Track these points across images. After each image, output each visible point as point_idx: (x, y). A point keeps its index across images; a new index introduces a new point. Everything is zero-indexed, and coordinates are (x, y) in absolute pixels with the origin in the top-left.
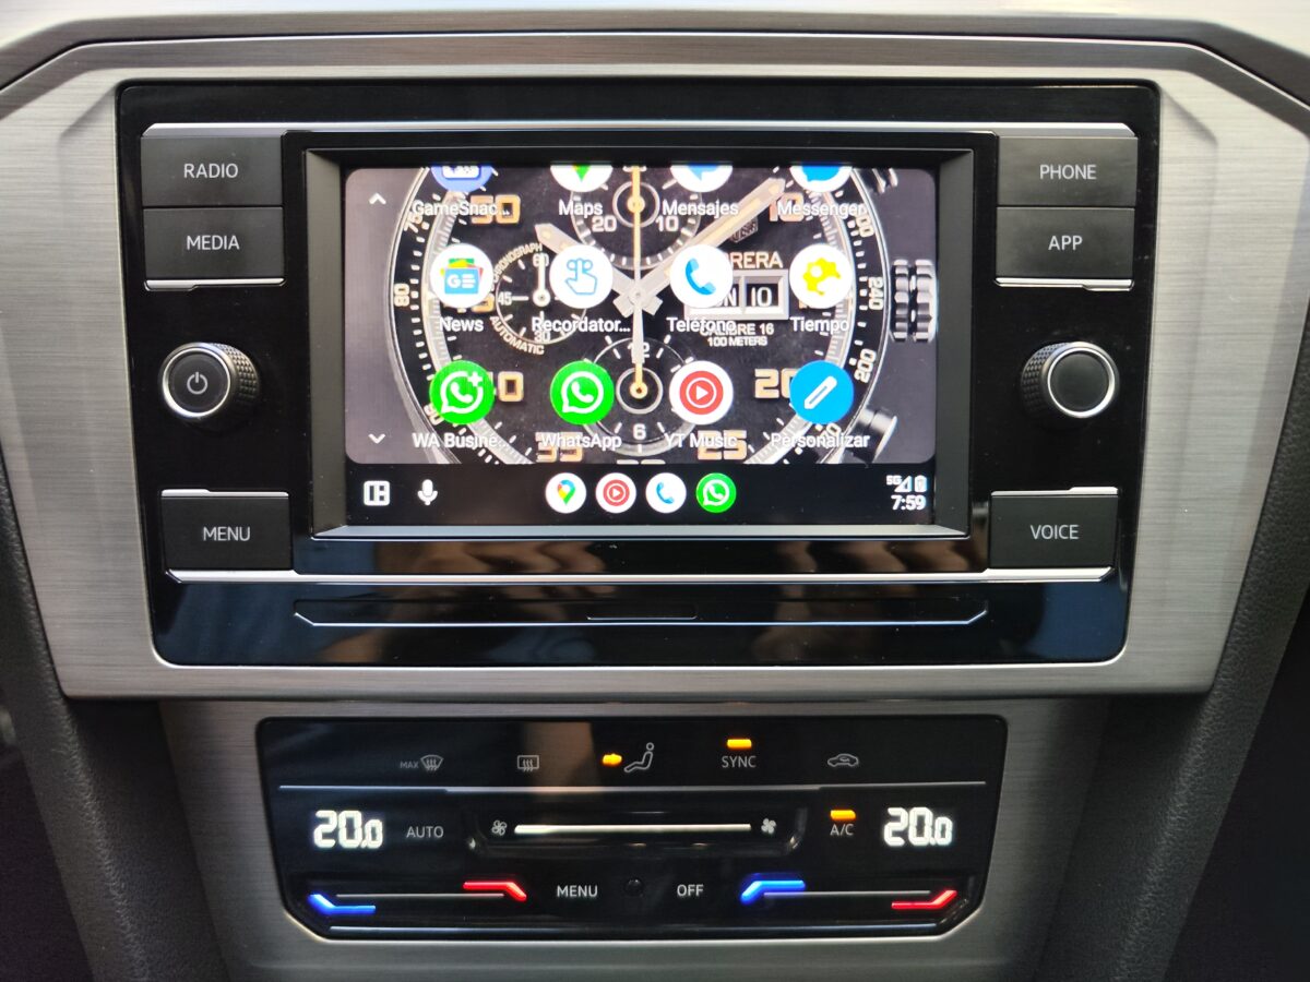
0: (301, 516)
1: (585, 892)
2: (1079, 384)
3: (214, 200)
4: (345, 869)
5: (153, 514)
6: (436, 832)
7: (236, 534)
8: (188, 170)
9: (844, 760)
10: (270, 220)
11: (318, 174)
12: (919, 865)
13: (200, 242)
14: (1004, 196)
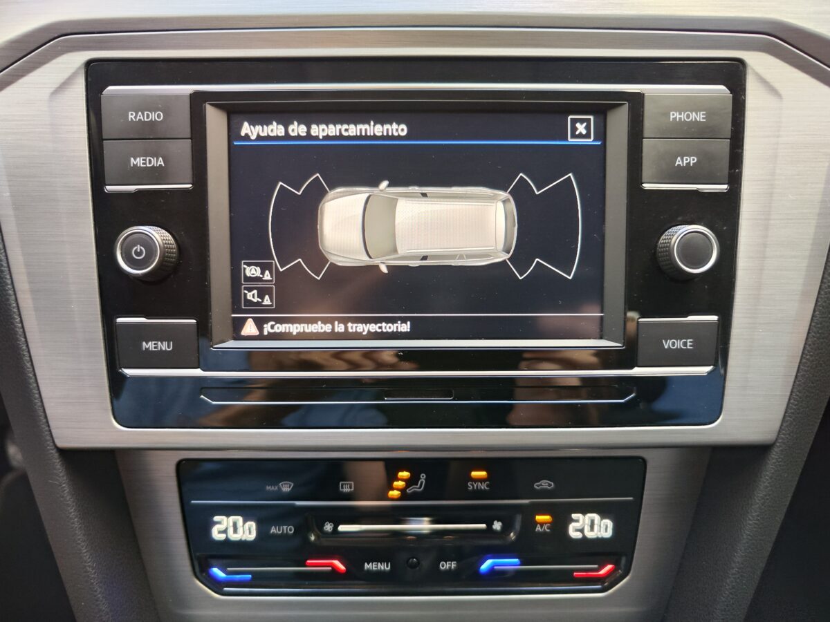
0: (204, 335)
1: (382, 567)
2: (694, 252)
3: (148, 135)
5: (111, 333)
6: (289, 530)
7: (164, 346)
8: (131, 116)
9: (545, 484)
10: (182, 149)
11: (215, 120)
12: (592, 550)
13: (139, 162)
14: (647, 133)
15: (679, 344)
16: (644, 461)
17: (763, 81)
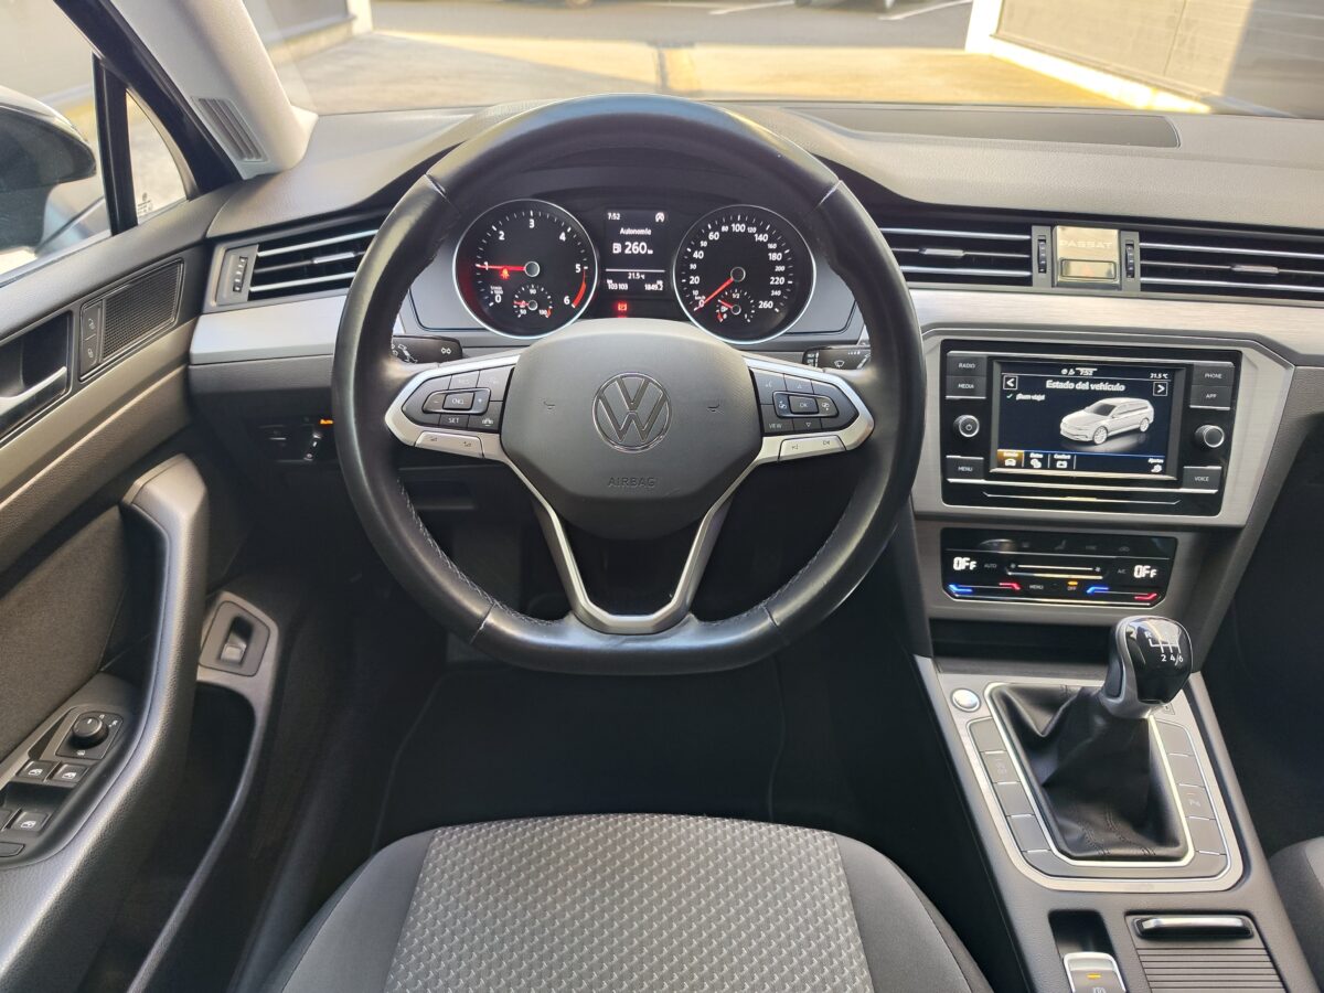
0: (987, 464)
1: (1039, 587)
2: (1213, 437)
3: (968, 375)
4: (964, 577)
5: (944, 462)
6: (994, 566)
7: (968, 469)
8: (960, 365)
9: (1124, 549)
10: (983, 380)
11: (997, 368)
12: (1146, 585)
13: (962, 386)
14: (1194, 382)
15: (1202, 479)
16: (1176, 540)
17: (1249, 361)
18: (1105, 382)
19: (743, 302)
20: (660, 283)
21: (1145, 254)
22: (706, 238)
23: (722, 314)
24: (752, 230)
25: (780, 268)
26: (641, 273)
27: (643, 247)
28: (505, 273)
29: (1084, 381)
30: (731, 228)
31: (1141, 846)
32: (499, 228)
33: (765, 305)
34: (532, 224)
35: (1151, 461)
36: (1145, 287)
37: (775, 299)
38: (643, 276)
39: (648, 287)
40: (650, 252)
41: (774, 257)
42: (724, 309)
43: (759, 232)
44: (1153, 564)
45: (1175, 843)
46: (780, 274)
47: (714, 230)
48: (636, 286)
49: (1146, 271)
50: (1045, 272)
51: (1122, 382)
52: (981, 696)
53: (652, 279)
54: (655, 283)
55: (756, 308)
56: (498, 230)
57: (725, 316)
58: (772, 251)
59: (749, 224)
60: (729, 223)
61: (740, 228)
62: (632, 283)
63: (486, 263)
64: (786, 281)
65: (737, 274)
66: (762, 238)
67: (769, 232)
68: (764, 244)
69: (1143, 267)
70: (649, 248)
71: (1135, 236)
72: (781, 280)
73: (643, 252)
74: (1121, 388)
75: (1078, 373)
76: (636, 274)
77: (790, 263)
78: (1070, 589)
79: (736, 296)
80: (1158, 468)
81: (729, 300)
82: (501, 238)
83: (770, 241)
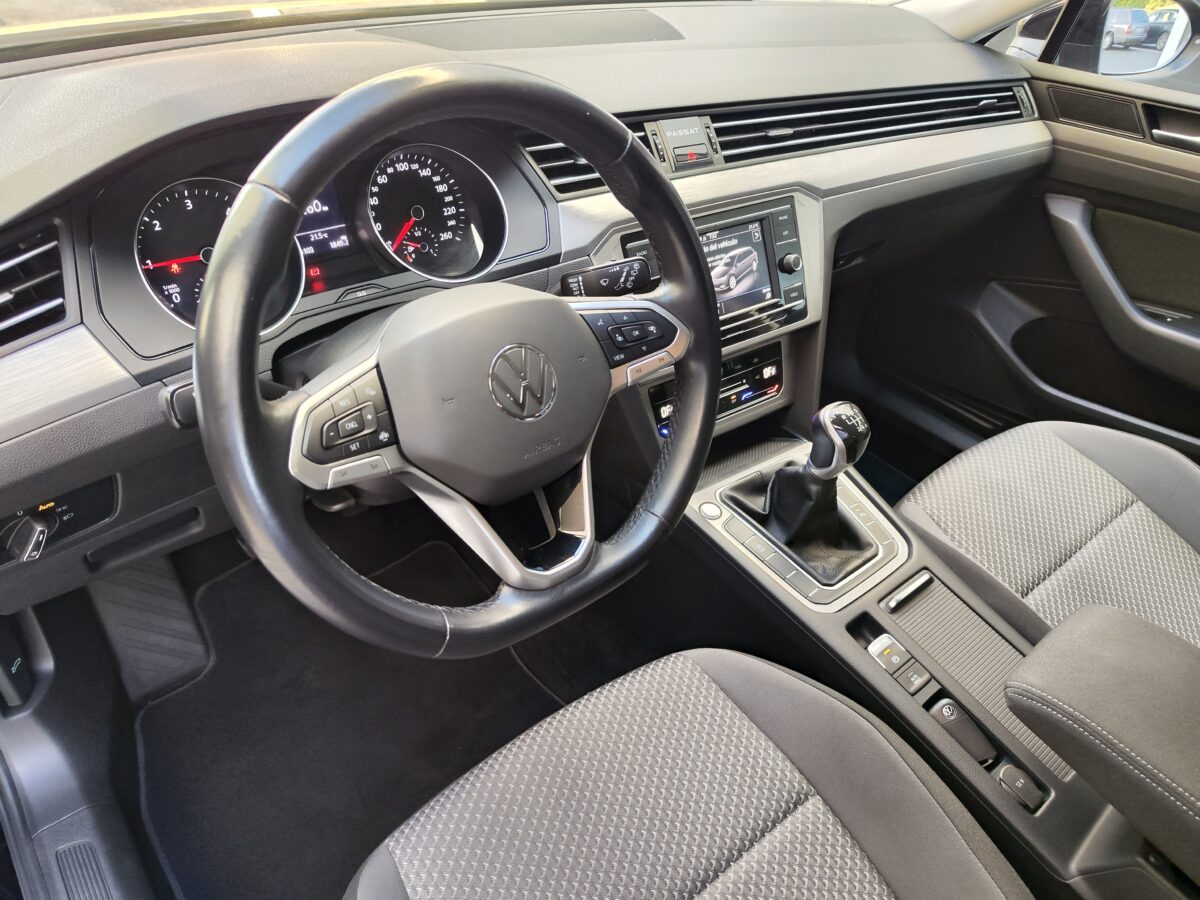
15: (794, 294)
16: (780, 343)
17: (798, 202)
18: (725, 239)
19: (425, 238)
20: (344, 237)
21: (720, 132)
22: (375, 183)
23: (410, 254)
24: (415, 166)
25: (449, 199)
26: (323, 233)
27: (317, 207)
28: (175, 267)
29: (713, 243)
30: (395, 169)
31: (857, 557)
32: (152, 218)
33: (446, 236)
34: (189, 204)
35: (764, 291)
36: (728, 159)
37: (451, 229)
38: (326, 235)
39: (334, 245)
40: (326, 209)
41: (441, 188)
42: (411, 249)
43: (421, 168)
44: (771, 364)
45: (870, 545)
46: (450, 204)
47: (381, 174)
48: (321, 245)
49: (725, 146)
50: (664, 161)
51: (735, 237)
52: (715, 502)
53: (334, 235)
54: (339, 239)
55: (439, 242)
56: (151, 220)
57: (413, 256)
58: (438, 183)
59: (411, 162)
60: (392, 164)
61: (404, 167)
62: (318, 244)
63: (149, 262)
64: (457, 210)
65: (418, 213)
66: (426, 172)
67: (431, 166)
68: (428, 179)
69: (721, 143)
70: (323, 204)
71: (707, 119)
72: (452, 210)
73: (319, 211)
74: (734, 242)
75: (708, 238)
76: (317, 235)
77: (457, 192)
78: (733, 402)
79: (418, 234)
80: (769, 295)
81: (412, 239)
82: (157, 228)
83: (434, 174)
